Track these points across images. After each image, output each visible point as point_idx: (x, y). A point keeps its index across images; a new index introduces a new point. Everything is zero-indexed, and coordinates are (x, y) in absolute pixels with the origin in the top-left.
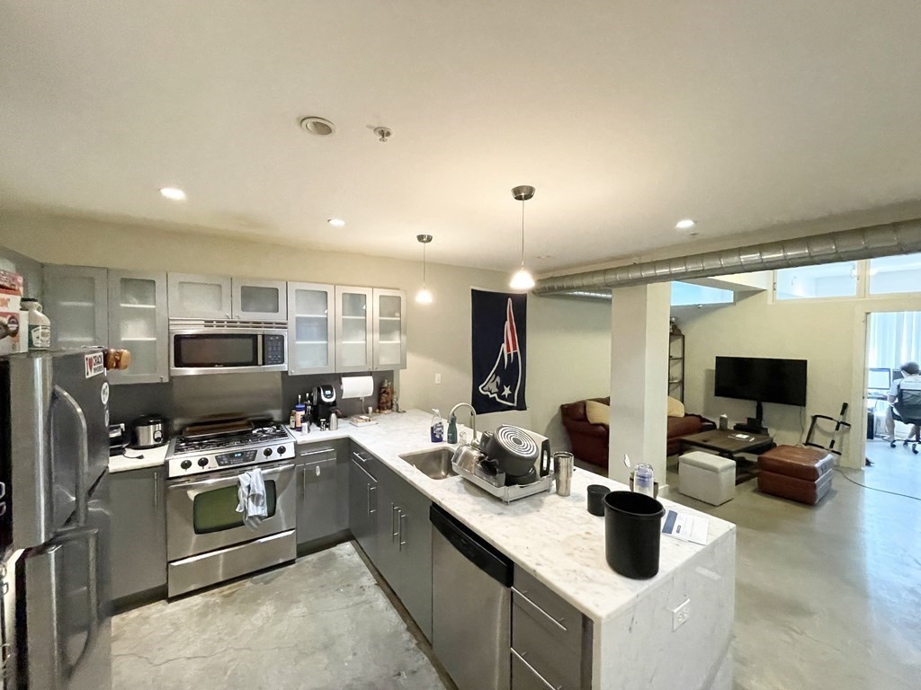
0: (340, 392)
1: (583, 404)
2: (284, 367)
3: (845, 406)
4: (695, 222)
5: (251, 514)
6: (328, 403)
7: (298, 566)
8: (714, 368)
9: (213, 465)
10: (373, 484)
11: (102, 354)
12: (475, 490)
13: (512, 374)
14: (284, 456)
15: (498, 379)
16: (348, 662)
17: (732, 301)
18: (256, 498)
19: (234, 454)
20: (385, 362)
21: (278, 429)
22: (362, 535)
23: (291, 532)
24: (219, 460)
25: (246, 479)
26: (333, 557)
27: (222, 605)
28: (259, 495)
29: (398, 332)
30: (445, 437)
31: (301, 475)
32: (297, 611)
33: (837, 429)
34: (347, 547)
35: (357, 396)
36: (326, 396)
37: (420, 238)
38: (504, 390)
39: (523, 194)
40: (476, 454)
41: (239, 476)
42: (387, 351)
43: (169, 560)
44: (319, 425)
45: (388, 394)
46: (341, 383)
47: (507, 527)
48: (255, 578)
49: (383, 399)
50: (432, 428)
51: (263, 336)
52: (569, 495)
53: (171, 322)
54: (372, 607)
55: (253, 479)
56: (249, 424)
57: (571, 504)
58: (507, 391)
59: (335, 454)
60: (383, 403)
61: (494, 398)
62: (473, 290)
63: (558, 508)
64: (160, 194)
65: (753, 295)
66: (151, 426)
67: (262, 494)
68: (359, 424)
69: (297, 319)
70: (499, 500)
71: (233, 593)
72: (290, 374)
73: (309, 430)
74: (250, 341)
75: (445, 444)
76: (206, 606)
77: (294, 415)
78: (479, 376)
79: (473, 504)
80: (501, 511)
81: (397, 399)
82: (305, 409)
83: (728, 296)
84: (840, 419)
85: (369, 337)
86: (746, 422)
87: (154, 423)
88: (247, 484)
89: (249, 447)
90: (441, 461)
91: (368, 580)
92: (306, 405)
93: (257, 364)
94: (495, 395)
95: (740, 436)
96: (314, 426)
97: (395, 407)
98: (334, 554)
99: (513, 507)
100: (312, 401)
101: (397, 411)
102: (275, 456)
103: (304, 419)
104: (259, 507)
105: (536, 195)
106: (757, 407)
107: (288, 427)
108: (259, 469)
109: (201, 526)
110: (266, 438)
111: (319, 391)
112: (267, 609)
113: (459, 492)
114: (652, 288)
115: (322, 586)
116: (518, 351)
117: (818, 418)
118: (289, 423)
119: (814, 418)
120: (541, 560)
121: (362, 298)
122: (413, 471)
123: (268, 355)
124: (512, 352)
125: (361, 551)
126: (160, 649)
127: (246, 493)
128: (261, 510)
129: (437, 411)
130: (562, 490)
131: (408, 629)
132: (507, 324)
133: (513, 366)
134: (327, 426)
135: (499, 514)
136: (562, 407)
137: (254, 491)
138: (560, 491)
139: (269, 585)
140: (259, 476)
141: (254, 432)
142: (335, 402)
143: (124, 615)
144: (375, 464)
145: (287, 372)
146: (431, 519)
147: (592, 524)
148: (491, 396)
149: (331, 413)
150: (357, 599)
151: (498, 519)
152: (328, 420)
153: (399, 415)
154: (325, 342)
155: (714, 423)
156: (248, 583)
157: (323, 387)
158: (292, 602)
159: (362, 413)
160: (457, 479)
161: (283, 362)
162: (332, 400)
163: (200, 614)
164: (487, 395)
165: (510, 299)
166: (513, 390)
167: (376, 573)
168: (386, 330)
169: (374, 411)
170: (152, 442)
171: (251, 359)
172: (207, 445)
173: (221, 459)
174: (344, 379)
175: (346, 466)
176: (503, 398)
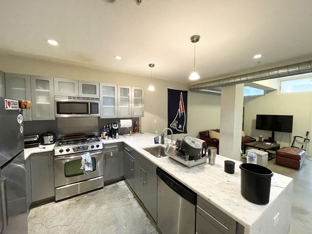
0: (120, 125)
1: (208, 132)
2: (99, 115)
3: (308, 133)
4: (262, 55)
5: (86, 170)
6: (115, 129)
7: (104, 190)
8: (256, 119)
9: (71, 151)
10: (132, 159)
11: (18, 101)
12: (175, 162)
13: (182, 120)
14: (99, 148)
15: (177, 122)
16: (124, 229)
17: (263, 94)
18: (88, 164)
19: (80, 147)
20: (136, 114)
21: (97, 138)
22: (128, 178)
23: (102, 177)
24: (74, 149)
25: (84, 157)
26: (118, 187)
27: (76, 204)
28: (89, 163)
29: (141, 104)
30: (160, 142)
31: (105, 155)
32: (104, 207)
33: (304, 141)
34: (123, 182)
35: (126, 127)
36: (114, 126)
37: (150, 65)
38: (179, 126)
39: (195, 39)
40: (175, 147)
41: (82, 156)
42: (136, 110)
43: (55, 187)
44: (112, 137)
45: (137, 126)
46: (120, 122)
47: (192, 178)
48: (88, 194)
49: (135, 129)
50: (155, 138)
51: (91, 103)
52: (214, 165)
53: (55, 97)
54: (132, 206)
55: (87, 157)
56: (86, 137)
57: (216, 168)
58: (180, 127)
59: (118, 148)
60: (135, 130)
61: (176, 129)
62: (168, 89)
63: (211, 170)
64: (48, 42)
65: (272, 91)
66: (49, 136)
67: (90, 162)
68: (127, 137)
69: (104, 97)
70: (186, 166)
71: (80, 200)
72: (101, 118)
73: (108, 139)
74: (86, 105)
75: (160, 144)
76: (70, 204)
77: (103, 133)
78: (170, 121)
79: (175, 168)
80: (187, 171)
81: (141, 128)
82: (107, 131)
83: (261, 92)
84: (305, 137)
85: (130, 105)
86: (268, 139)
87: (50, 135)
88: (85, 159)
89: (85, 145)
90: (158, 151)
91: (131, 196)
92: (107, 130)
93: (88, 114)
94: (176, 128)
95: (267, 143)
96: (110, 138)
97: (140, 131)
98: (118, 185)
99: (192, 169)
100: (109, 128)
101: (141, 133)
102: (95, 148)
103: (106, 135)
104: (89, 167)
105: (200, 40)
106: (272, 133)
107: (100, 138)
108: (89, 153)
109: (67, 174)
110: (92, 142)
111: (112, 124)
112: (92, 206)
113: (168, 163)
114: (238, 86)
115: (113, 198)
116: (184, 111)
117: (296, 137)
118: (101, 136)
119: (295, 137)
120: (211, 194)
121: (128, 90)
122: (149, 154)
123: (92, 110)
124: (182, 112)
125: (128, 184)
126: (51, 222)
127: (84, 162)
128: (90, 169)
129: (157, 132)
130: (212, 162)
131: (147, 216)
132: (181, 101)
133: (183, 117)
134: (115, 138)
135: (187, 172)
136: (200, 132)
137: (87, 161)
138: (211, 163)
139: (94, 197)
140: (89, 156)
141: (88, 139)
142: (118, 129)
143: (39, 207)
144: (133, 152)
145: (100, 117)
146: (157, 174)
147: (228, 177)
148: (174, 128)
149: (116, 133)
150: (126, 203)
151: (186, 174)
152: (115, 135)
153: (142, 134)
154: (114, 106)
155: (255, 139)
156: (85, 196)
157: (113, 123)
158: (102, 204)
159: (128, 133)
160: (166, 157)
161: (98, 113)
162: (117, 128)
163: (67, 207)
164: (173, 128)
165: (181, 93)
166: (182, 126)
167: (134, 193)
168: (136, 102)
169: (132, 133)
170: (49, 143)
171: (86, 112)
172: (70, 144)
173: (75, 149)
174: (121, 121)
175: (122, 152)
176: (179, 129)
